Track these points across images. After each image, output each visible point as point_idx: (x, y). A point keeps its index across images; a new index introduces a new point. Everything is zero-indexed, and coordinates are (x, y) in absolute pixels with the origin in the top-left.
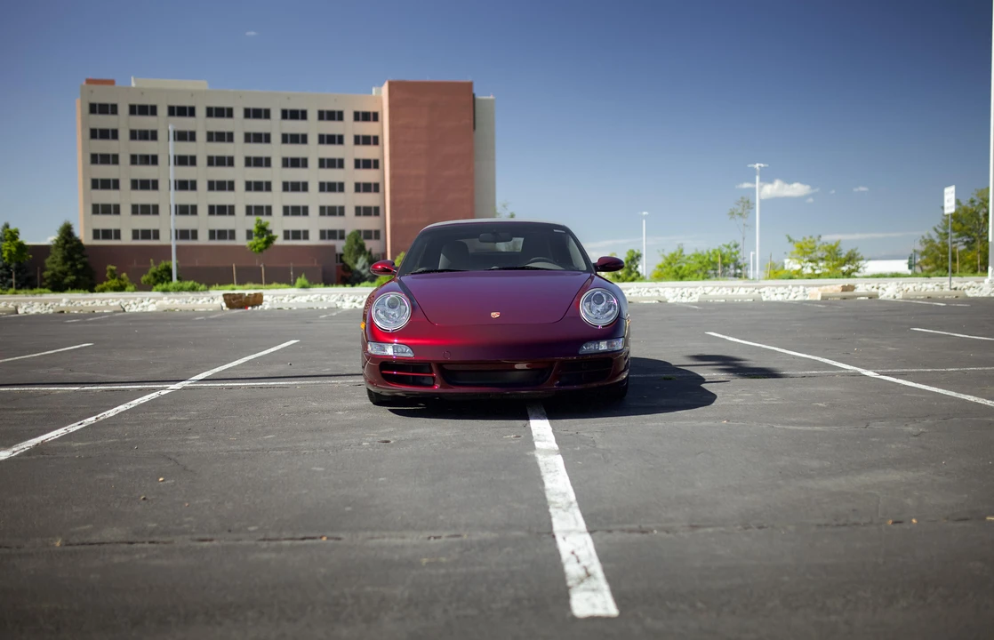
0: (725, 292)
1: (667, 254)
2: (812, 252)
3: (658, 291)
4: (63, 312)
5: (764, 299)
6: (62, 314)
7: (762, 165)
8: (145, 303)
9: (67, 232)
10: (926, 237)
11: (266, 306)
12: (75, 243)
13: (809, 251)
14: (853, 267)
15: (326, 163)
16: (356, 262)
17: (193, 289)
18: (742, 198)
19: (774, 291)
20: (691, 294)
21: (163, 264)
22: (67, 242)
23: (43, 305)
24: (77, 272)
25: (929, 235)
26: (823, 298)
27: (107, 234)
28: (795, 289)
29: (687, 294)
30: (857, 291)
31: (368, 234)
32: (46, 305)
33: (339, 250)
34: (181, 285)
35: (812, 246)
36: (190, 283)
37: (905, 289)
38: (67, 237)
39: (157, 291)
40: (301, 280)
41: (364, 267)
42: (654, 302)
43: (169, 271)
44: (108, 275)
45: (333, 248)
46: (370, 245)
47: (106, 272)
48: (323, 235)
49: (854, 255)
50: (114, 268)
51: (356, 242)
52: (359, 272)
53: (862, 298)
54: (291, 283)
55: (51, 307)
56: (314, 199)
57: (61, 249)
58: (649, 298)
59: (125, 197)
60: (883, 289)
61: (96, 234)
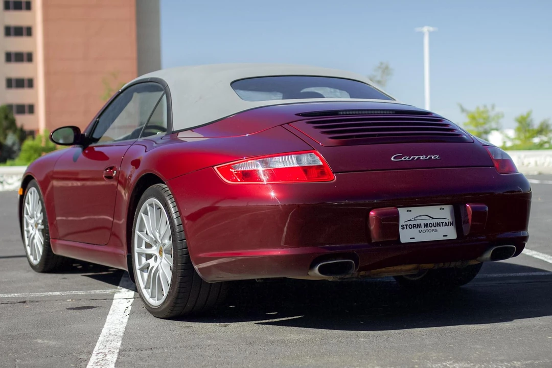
2: (485, 123)
7: (431, 29)
13: (481, 121)
16: (6, 137)
18: (382, 63)
31: (20, 109)
35: (485, 115)
41: (14, 144)
46: (22, 121)
49: (547, 126)
51: (6, 117)
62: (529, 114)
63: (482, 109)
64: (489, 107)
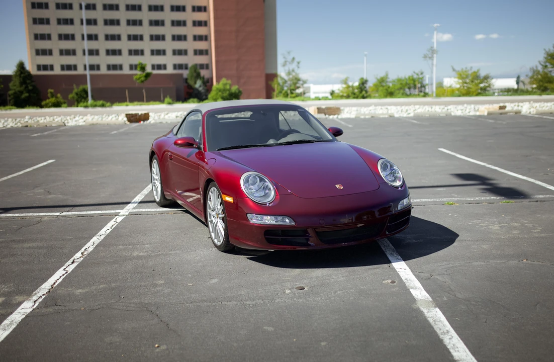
0: (427, 109)
1: (379, 78)
3: (387, 108)
4: (27, 126)
5: (453, 114)
6: (27, 128)
7: (438, 25)
8: (77, 118)
9: (21, 66)
10: (535, 68)
11: (151, 120)
12: (26, 74)
13: (465, 76)
14: (487, 85)
15: (175, 23)
16: (195, 83)
17: (103, 106)
19: (456, 108)
20: (407, 111)
21: (81, 87)
22: (22, 73)
23: (14, 120)
24: (29, 91)
25: (537, 67)
26: (489, 114)
27: (45, 67)
28: (469, 107)
29: (404, 110)
30: (507, 109)
31: (202, 66)
32: (16, 120)
33: (185, 76)
34: (95, 103)
35: (467, 73)
36: (101, 102)
37: (535, 106)
38: (22, 70)
39: (81, 107)
40: (168, 100)
41: (200, 86)
42: (386, 116)
43: (86, 92)
44: (49, 95)
45: (181, 75)
46: (203, 73)
47: (47, 93)
48: (175, 67)
49: (488, 76)
50: (52, 91)
51: (195, 71)
52: (197, 90)
53: (511, 114)
54: (162, 101)
55: (19, 122)
56: (169, 45)
57: (18, 77)
58: (383, 114)
59: (55, 45)
60: (522, 107)
61: (39, 68)
62: (478, 71)
63: (464, 69)
64: (469, 68)
